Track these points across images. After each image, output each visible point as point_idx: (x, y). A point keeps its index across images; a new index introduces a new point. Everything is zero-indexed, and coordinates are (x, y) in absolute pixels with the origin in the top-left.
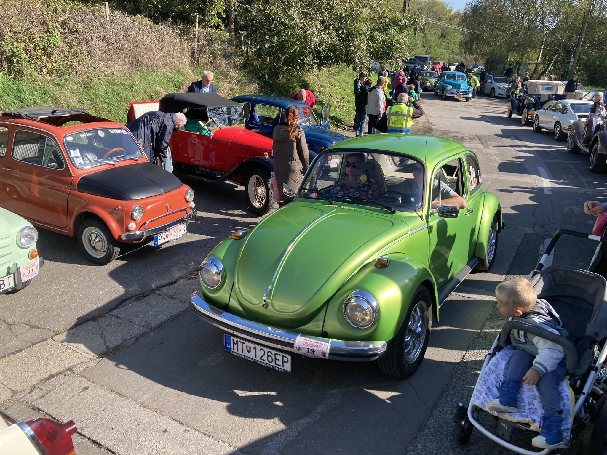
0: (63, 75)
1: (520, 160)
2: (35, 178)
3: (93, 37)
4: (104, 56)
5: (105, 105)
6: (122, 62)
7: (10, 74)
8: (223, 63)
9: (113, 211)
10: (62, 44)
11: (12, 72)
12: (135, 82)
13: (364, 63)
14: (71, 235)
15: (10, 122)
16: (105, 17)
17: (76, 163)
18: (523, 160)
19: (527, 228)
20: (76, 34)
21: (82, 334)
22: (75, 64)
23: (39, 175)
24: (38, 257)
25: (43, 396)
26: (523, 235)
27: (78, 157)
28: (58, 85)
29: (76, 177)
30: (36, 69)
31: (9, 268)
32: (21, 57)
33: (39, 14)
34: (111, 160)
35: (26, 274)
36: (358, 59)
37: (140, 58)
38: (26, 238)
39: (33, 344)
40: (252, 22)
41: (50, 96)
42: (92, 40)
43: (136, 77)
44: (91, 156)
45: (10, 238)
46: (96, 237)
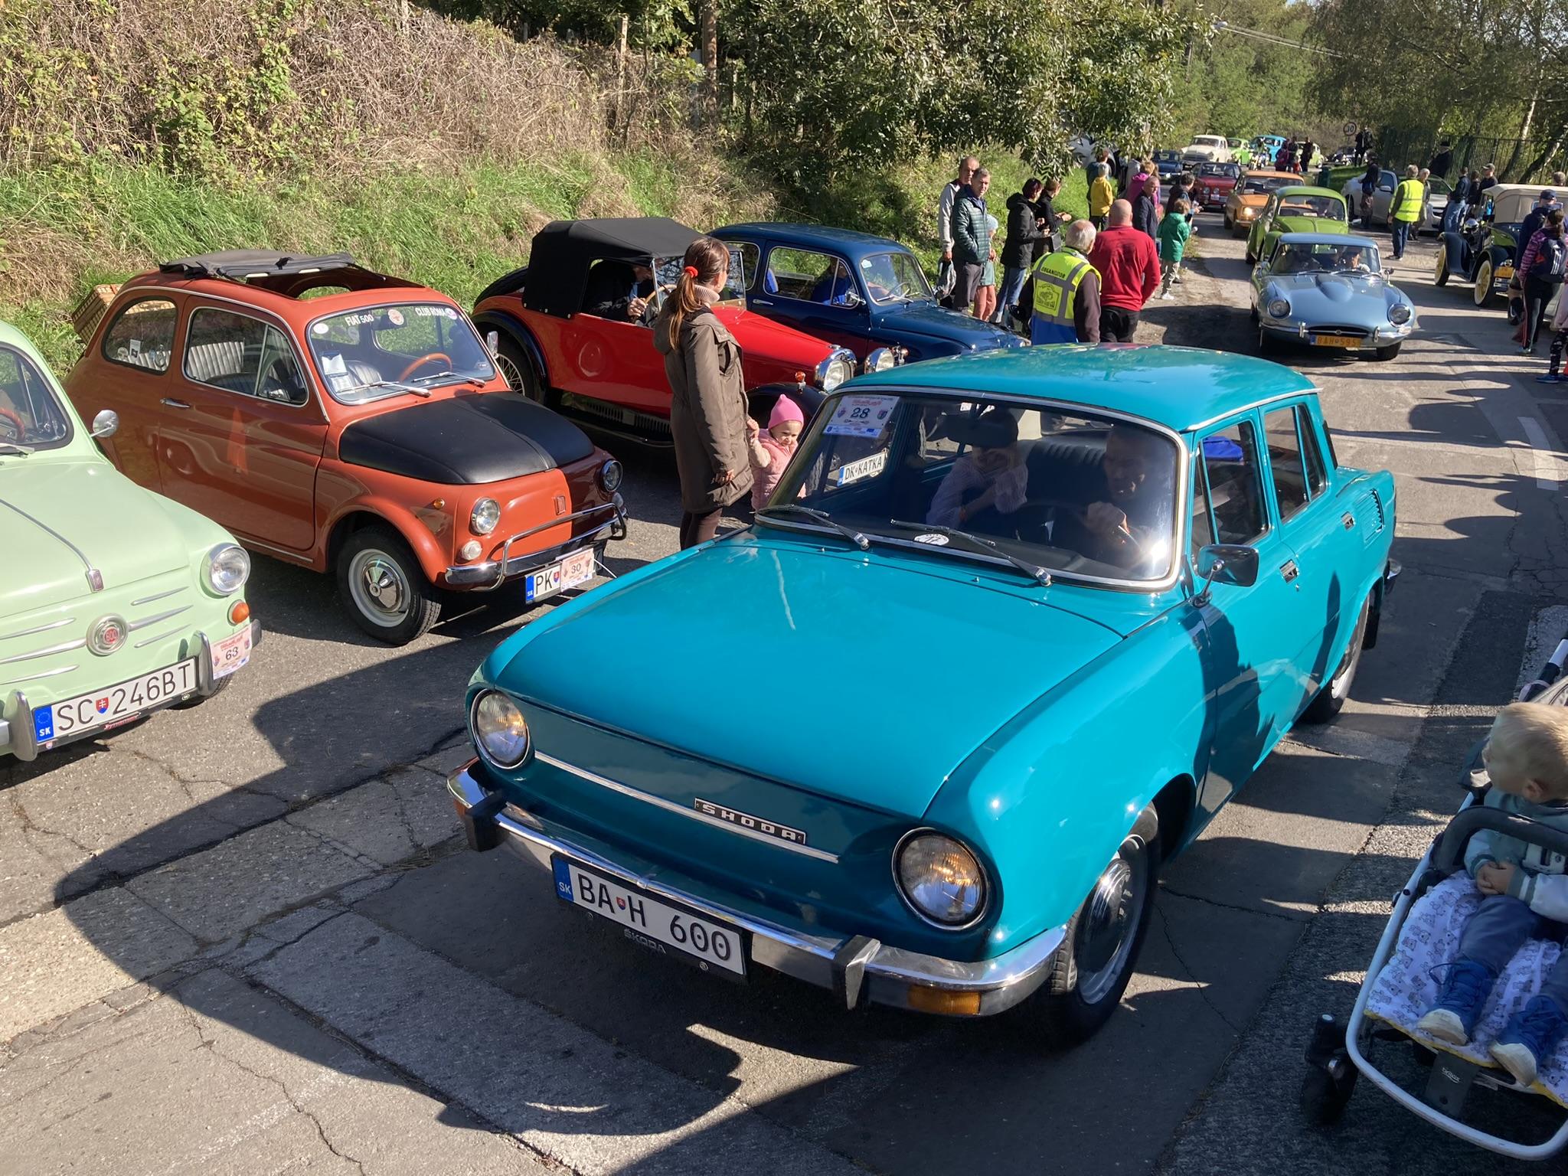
0: (298, 171)
1: (1471, 399)
2: (237, 426)
3: (368, 75)
4: (393, 122)
5: (396, 248)
6: (439, 139)
7: (170, 170)
8: (685, 139)
9: (426, 510)
10: (294, 94)
11: (175, 164)
12: (470, 188)
13: (1051, 141)
14: (321, 568)
15: (179, 287)
16: (398, 27)
17: (337, 389)
18: (1477, 399)
19: (1491, 578)
20: (328, 69)
21: (353, 813)
22: (326, 144)
23: (246, 419)
24: (248, 619)
25: (271, 955)
26: (1479, 597)
27: (341, 375)
28: (283, 196)
29: (336, 425)
30: (232, 158)
31: (184, 645)
32: (196, 126)
33: (240, 18)
34: (420, 384)
35: (223, 660)
36: (1037, 129)
37: (481, 127)
38: (223, 573)
39: (242, 830)
40: (762, 34)
41: (265, 224)
42: (367, 83)
43: (471, 176)
44: (368, 375)
45: (188, 570)
46: (384, 575)
